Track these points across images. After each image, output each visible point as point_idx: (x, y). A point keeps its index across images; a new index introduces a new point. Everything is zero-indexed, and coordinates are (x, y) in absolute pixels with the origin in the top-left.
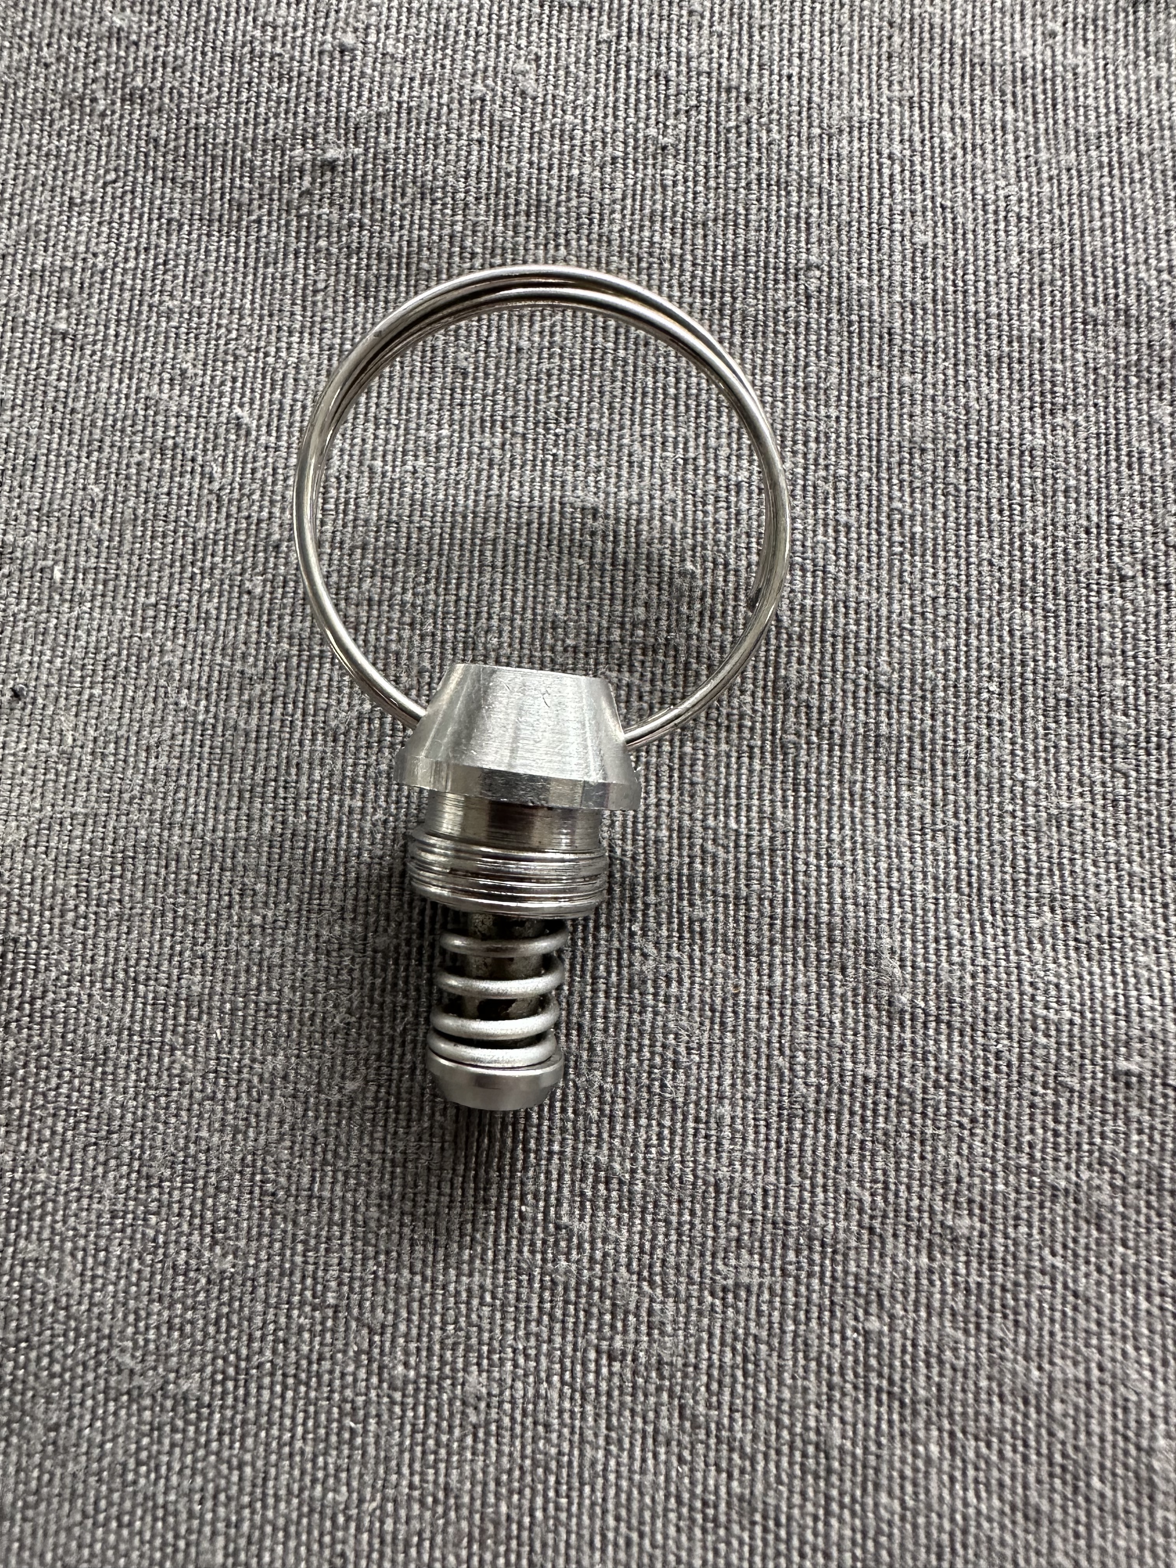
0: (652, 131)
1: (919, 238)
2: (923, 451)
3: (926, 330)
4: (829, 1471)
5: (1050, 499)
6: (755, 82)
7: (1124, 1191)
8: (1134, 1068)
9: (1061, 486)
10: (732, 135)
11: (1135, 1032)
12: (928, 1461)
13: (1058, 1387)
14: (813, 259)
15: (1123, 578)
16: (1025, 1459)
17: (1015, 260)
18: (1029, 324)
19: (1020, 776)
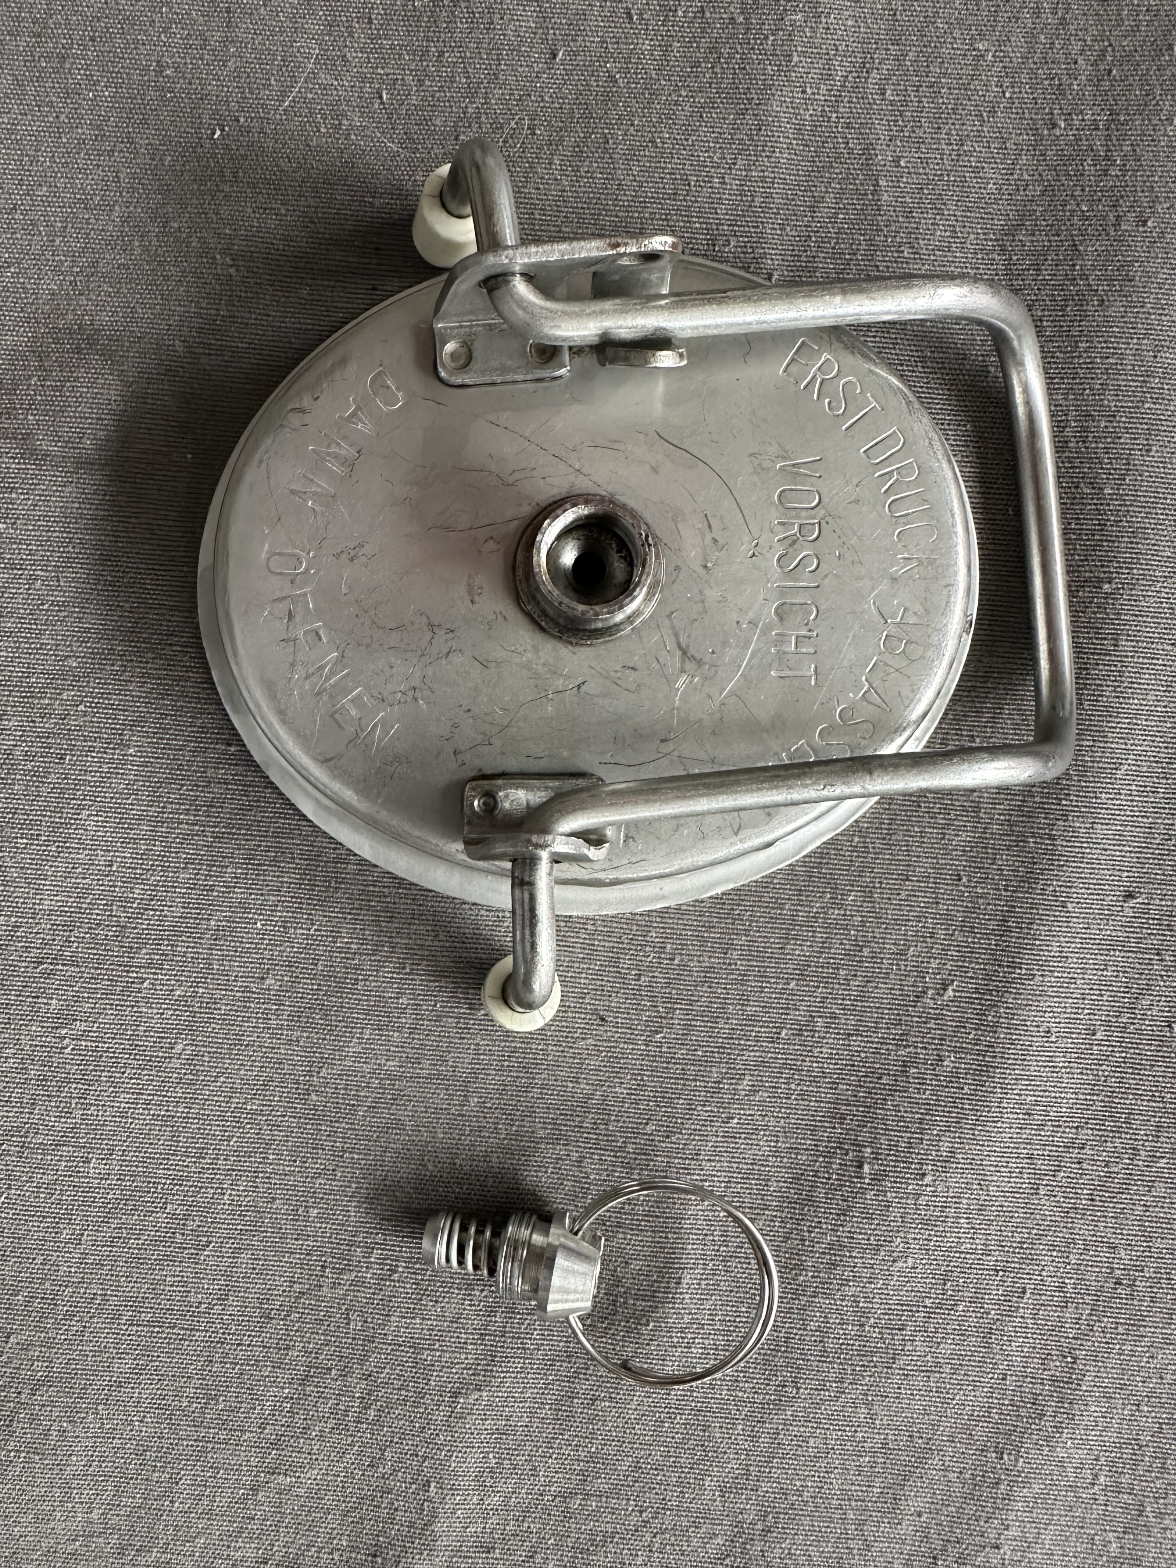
0: (872, 1320)
1: (812, 1440)
2: (704, 1431)
3: (764, 1439)
4: (280, 1349)
5: (679, 1484)
6: (897, 1371)
7: (383, 1477)
8: (431, 1489)
9: (685, 1490)
10: (869, 1359)
11: (445, 1492)
12: (283, 1388)
13: (308, 1441)
14: (802, 1391)
15: (641, 1512)
16: (283, 1426)
17: (798, 1483)
18: (765, 1487)
19: (554, 1456)
